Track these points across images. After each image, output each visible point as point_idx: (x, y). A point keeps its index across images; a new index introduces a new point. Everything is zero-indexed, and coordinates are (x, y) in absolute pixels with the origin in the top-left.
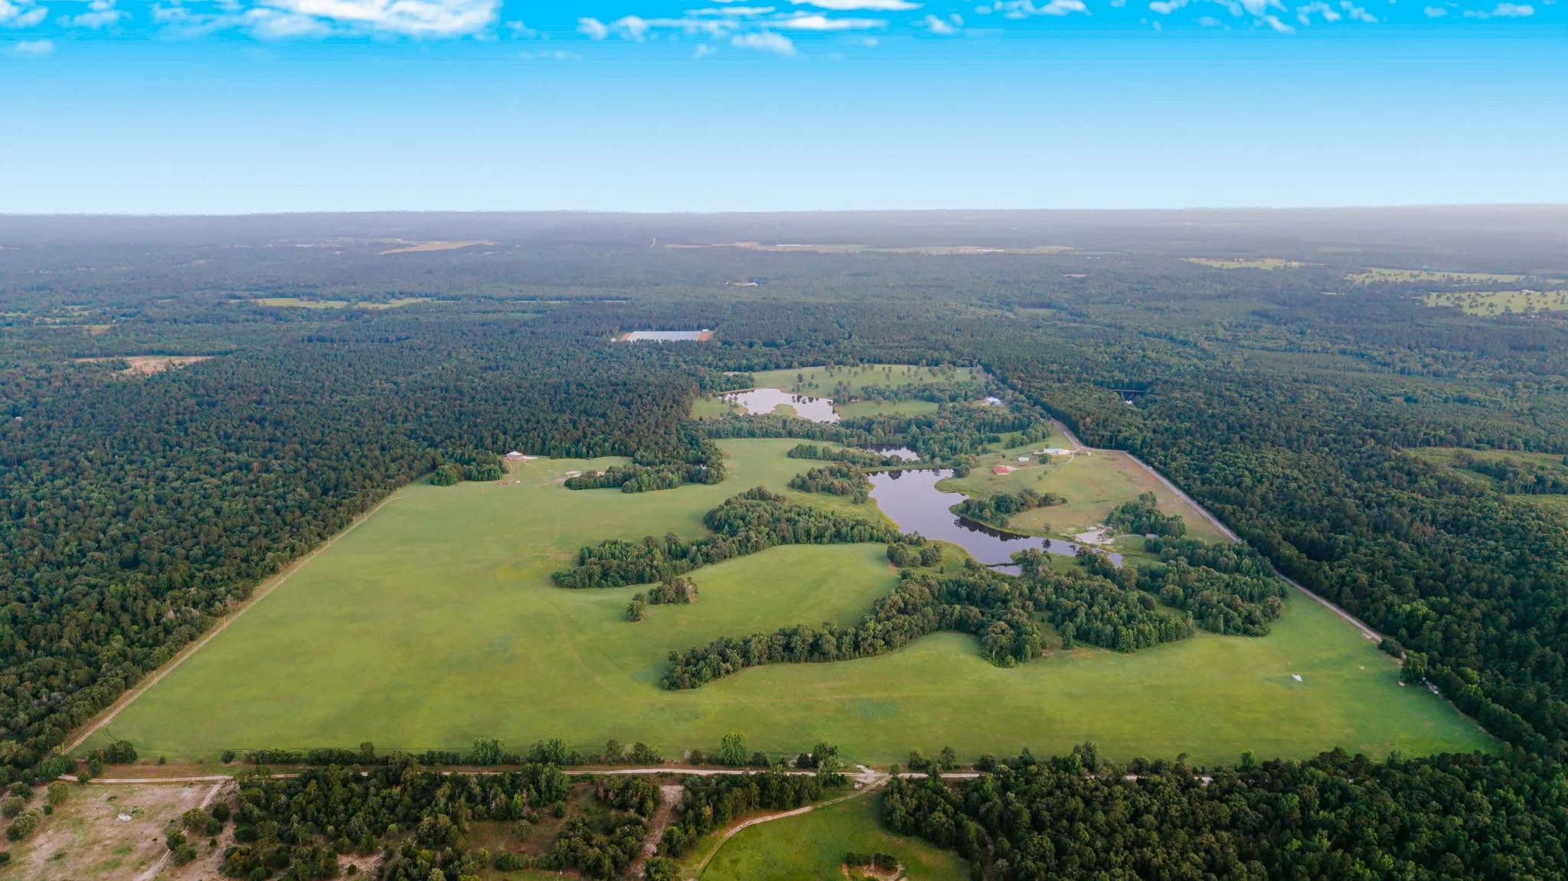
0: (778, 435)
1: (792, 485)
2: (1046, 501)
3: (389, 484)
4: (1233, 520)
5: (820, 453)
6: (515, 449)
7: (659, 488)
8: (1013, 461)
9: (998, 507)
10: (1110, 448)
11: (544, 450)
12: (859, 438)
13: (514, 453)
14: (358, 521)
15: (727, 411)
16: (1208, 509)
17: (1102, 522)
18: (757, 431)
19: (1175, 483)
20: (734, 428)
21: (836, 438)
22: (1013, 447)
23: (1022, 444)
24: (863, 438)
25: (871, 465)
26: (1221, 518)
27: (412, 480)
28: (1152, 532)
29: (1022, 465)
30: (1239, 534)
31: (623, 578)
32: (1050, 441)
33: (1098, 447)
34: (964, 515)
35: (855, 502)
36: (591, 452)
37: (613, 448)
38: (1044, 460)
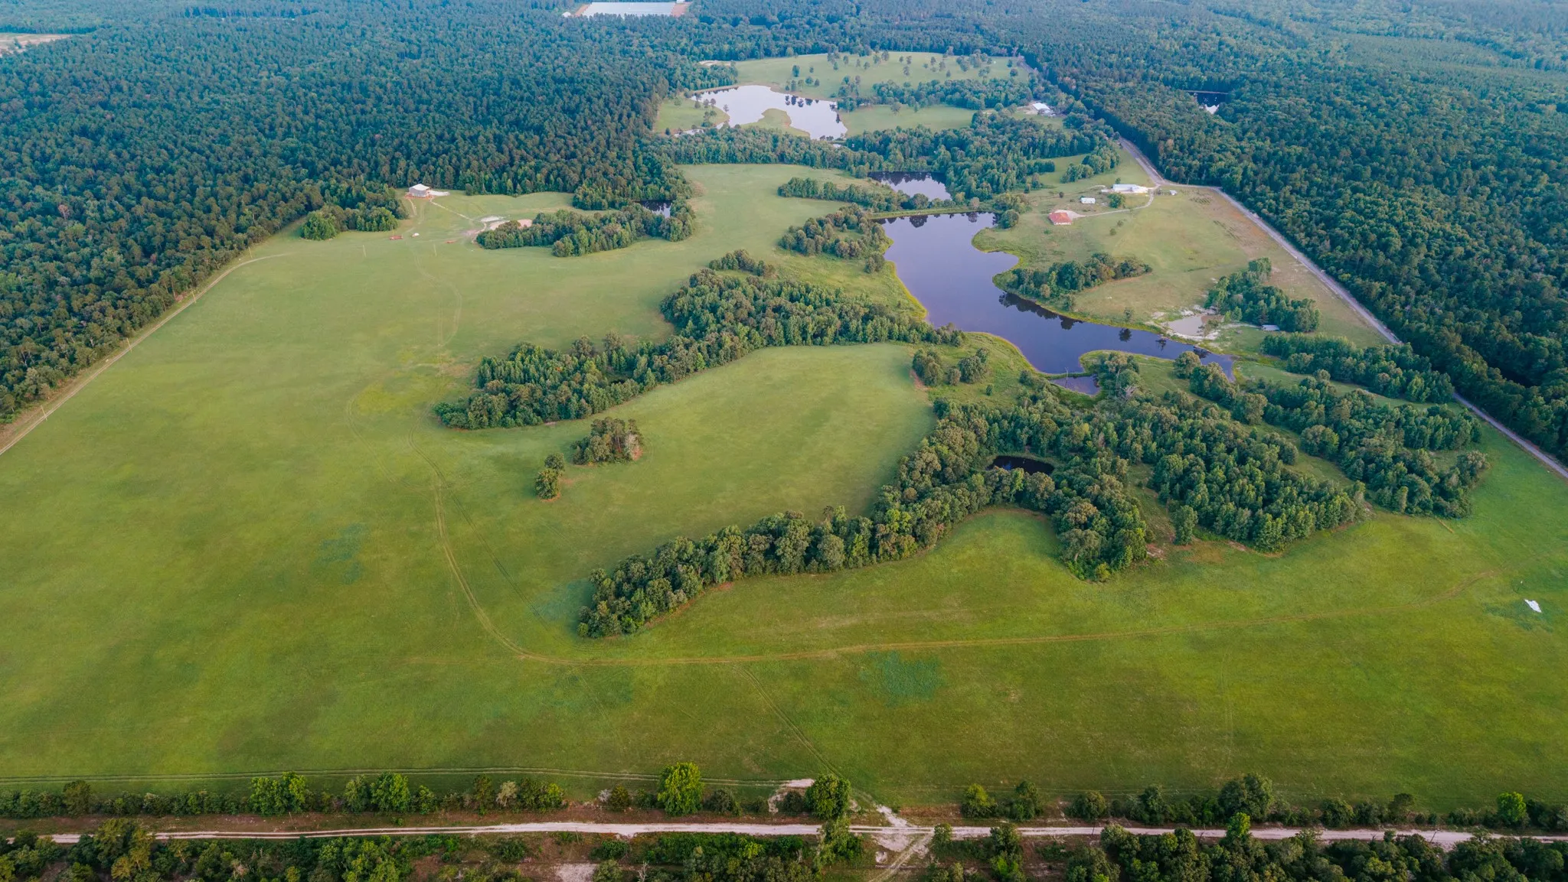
0: (766, 160)
1: (783, 245)
2: (1125, 270)
3: (242, 237)
4: (1382, 306)
5: (821, 189)
6: (420, 181)
8: (1074, 202)
9: (1060, 281)
10: (1199, 183)
11: (456, 183)
12: (872, 164)
13: (419, 187)
14: (186, 302)
15: (702, 120)
16: (1344, 285)
17: (1199, 302)
18: (739, 154)
19: (1293, 240)
20: (709, 150)
21: (841, 164)
22: (1073, 180)
23: (1084, 176)
24: (877, 164)
26: (1362, 298)
27: (275, 230)
28: (1271, 322)
29: (1086, 209)
30: (1392, 326)
32: (1121, 171)
33: (1183, 182)
34: (1013, 291)
35: (867, 269)
36: (518, 186)
37: (547, 180)
38: (1116, 202)
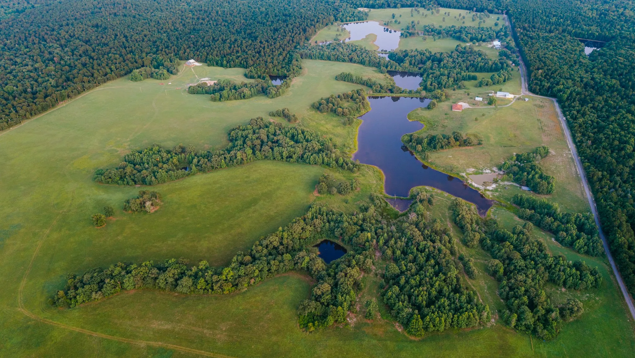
1: (313, 106)
2: (466, 143)
4: (597, 186)
5: (354, 78)
6: (192, 58)
7: (235, 99)
8: (472, 99)
9: (429, 144)
10: (546, 95)
11: (205, 60)
13: (192, 61)
15: (335, 37)
16: (585, 169)
17: (497, 166)
19: (574, 137)
22: (480, 86)
23: (487, 85)
25: (380, 92)
26: (590, 181)
27: (121, 76)
28: (527, 186)
29: (475, 104)
30: (597, 200)
31: (133, 180)
32: (508, 84)
33: (537, 94)
34: (406, 145)
36: (229, 65)
38: (491, 102)
